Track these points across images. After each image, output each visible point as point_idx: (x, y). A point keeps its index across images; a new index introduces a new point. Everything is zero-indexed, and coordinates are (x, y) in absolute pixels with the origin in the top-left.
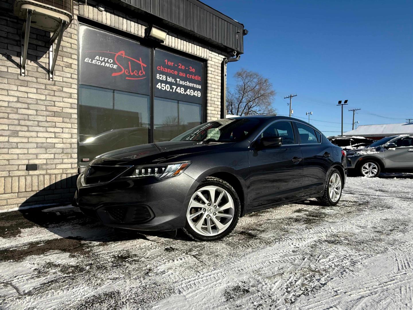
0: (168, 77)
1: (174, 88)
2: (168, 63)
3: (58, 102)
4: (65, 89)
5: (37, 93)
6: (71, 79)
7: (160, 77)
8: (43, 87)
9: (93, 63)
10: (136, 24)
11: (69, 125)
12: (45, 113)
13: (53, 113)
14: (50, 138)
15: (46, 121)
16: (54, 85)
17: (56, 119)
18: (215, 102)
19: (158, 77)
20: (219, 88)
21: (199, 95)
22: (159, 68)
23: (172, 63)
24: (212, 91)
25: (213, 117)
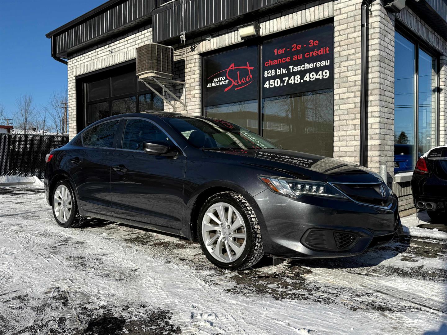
0: (278, 69)
1: (285, 80)
7: (268, 73)
9: (212, 86)
18: (349, 78)
19: (266, 74)
20: (357, 51)
21: (326, 76)
22: (267, 64)
23: (283, 50)
24: (341, 62)
25: (343, 104)
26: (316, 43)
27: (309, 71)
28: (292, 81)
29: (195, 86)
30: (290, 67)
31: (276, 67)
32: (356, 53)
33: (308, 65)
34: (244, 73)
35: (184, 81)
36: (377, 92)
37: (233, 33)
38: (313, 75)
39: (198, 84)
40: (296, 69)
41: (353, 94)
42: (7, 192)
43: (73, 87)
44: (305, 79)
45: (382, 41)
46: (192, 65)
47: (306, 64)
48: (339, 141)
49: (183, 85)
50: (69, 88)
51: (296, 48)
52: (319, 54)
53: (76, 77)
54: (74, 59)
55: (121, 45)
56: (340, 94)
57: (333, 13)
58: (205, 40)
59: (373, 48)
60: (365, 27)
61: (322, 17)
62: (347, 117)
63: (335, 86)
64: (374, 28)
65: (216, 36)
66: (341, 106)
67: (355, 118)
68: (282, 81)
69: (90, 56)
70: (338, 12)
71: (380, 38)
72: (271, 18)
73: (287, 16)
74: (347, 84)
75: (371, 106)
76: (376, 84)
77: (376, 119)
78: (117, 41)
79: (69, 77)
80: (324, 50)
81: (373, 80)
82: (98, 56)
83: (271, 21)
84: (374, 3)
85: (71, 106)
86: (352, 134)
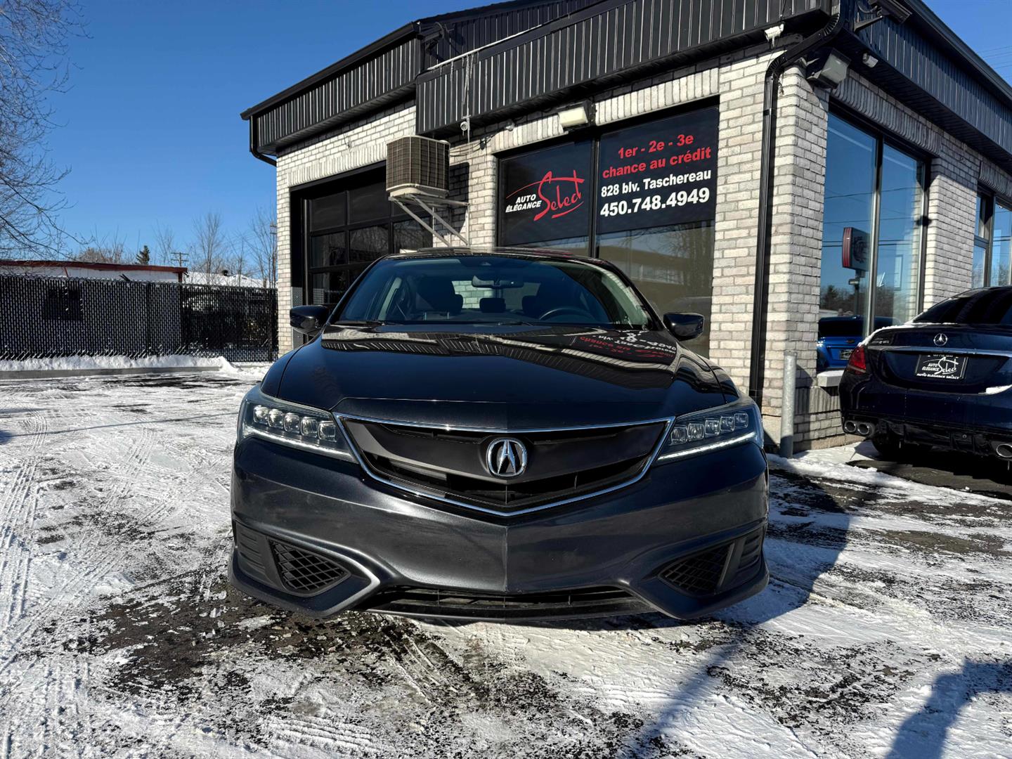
0: (624, 184)
1: (636, 203)
2: (624, 155)
7: (608, 191)
9: (515, 210)
18: (740, 203)
19: (605, 192)
20: (755, 157)
21: (704, 198)
22: (606, 174)
23: (635, 149)
24: (729, 175)
25: (730, 249)
26: (689, 140)
27: (677, 188)
28: (647, 206)
29: (484, 210)
30: (645, 181)
31: (621, 180)
32: (753, 160)
33: (675, 178)
34: (568, 189)
35: (467, 200)
36: (787, 229)
37: (550, 119)
38: (682, 196)
39: (490, 206)
40: (655, 184)
41: (747, 231)
42: (175, 383)
43: (285, 205)
44: (668, 203)
45: (800, 140)
46: (481, 173)
47: (671, 175)
48: (720, 312)
49: (465, 208)
50: (279, 207)
51: (656, 147)
52: (694, 159)
53: (291, 188)
54: (286, 157)
55: (364, 134)
56: (725, 231)
57: (718, 88)
58: (503, 129)
59: (781, 153)
60: (770, 115)
61: (699, 96)
62: (734, 271)
63: (718, 217)
64: (786, 117)
65: (522, 124)
66: (726, 252)
67: (748, 274)
68: (631, 206)
69: (314, 152)
70: (726, 87)
71: (795, 135)
72: (614, 94)
73: (641, 92)
74: (737, 214)
75: (775, 253)
76: (785, 215)
77: (782, 276)
78: (359, 127)
79: (278, 188)
80: (703, 153)
81: (781, 209)
82: (327, 153)
83: (614, 100)
84: (787, 72)
85: (282, 238)
86: (743, 301)
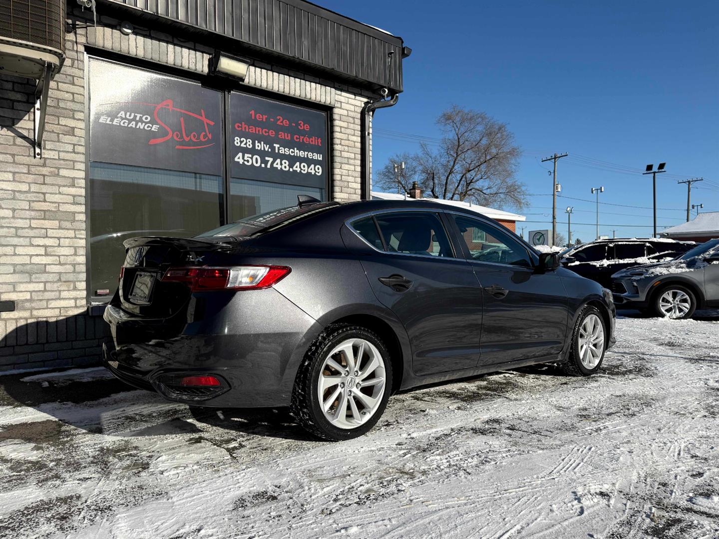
2: (255, 117)
3: (51, 193)
4: (63, 172)
5: (14, 180)
6: (73, 154)
7: (241, 142)
8: (25, 171)
9: (114, 123)
10: (192, 52)
11: (71, 233)
12: (28, 214)
13: (43, 213)
14: (37, 255)
15: (31, 228)
16: (44, 165)
17: (47, 224)
19: (238, 142)
21: (318, 172)
22: (239, 127)
23: (264, 117)
24: (343, 163)
26: (307, 127)
28: (277, 165)
30: (275, 145)
32: (355, 159)
33: (298, 151)
38: (304, 166)
40: (282, 151)
44: (294, 168)
47: (295, 149)
51: (282, 122)
57: (335, 103)
61: (323, 101)
65: (144, 36)
